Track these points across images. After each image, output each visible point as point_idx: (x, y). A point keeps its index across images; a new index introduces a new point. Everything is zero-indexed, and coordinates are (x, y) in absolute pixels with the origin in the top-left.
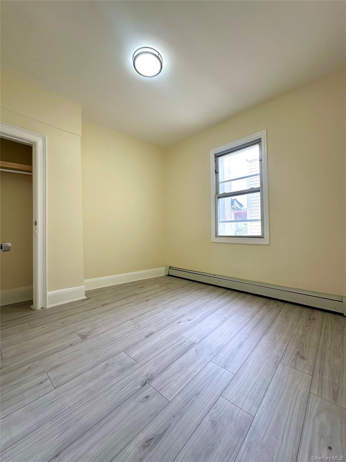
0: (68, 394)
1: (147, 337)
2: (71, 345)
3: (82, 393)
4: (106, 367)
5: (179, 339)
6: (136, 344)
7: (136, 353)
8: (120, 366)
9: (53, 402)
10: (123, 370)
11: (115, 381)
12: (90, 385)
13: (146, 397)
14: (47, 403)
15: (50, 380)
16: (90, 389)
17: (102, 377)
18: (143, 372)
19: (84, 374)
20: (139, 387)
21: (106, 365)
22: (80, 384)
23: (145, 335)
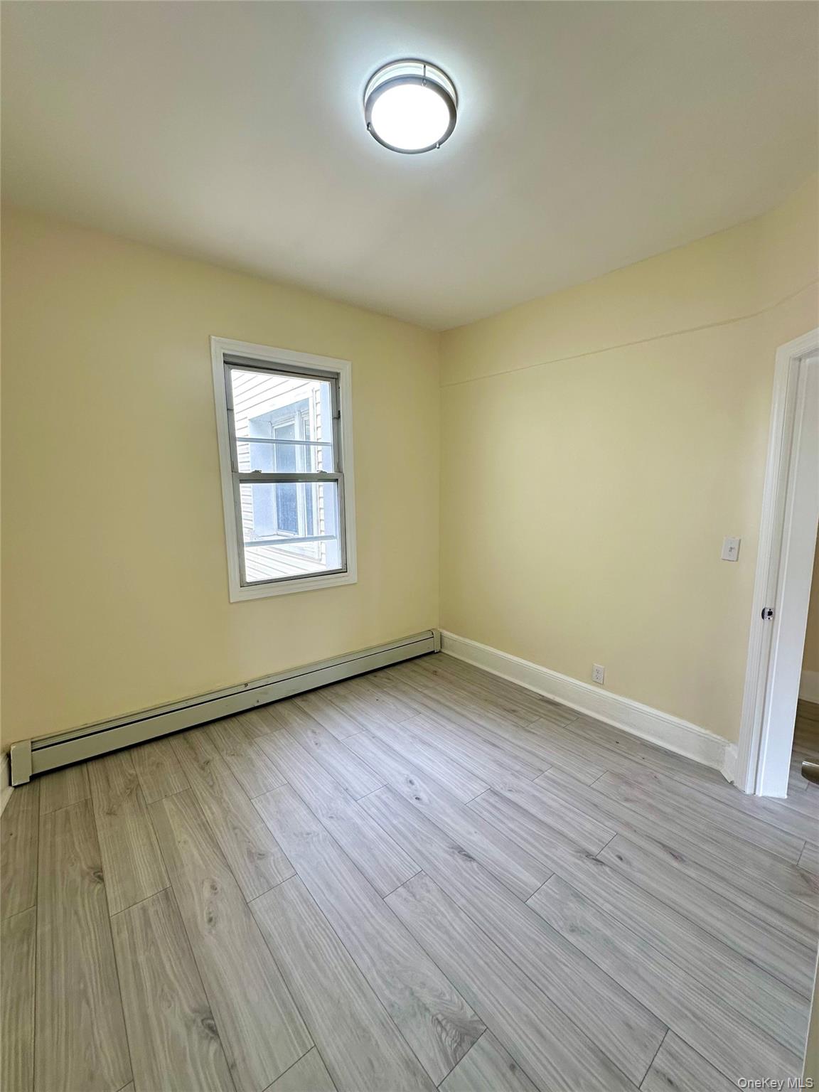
0: (667, 991)
1: (470, 857)
2: (512, 1067)
3: (653, 959)
4: (578, 929)
5: (477, 806)
6: (494, 878)
7: (528, 879)
8: (568, 903)
9: (694, 1015)
10: (578, 896)
11: (607, 907)
12: (630, 949)
13: (621, 859)
14: (702, 1026)
15: (656, 1059)
16: (638, 947)
17: (608, 933)
18: (575, 864)
19: (611, 973)
20: (607, 869)
21: (573, 931)
22: (636, 973)
23: (463, 861)
